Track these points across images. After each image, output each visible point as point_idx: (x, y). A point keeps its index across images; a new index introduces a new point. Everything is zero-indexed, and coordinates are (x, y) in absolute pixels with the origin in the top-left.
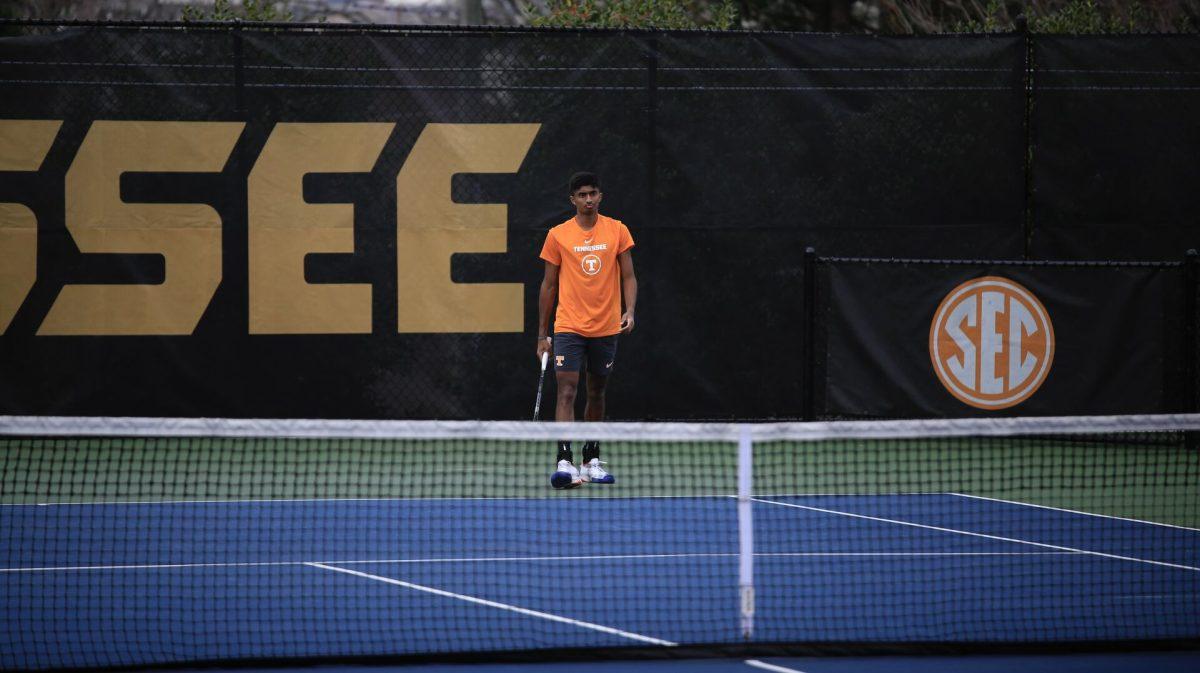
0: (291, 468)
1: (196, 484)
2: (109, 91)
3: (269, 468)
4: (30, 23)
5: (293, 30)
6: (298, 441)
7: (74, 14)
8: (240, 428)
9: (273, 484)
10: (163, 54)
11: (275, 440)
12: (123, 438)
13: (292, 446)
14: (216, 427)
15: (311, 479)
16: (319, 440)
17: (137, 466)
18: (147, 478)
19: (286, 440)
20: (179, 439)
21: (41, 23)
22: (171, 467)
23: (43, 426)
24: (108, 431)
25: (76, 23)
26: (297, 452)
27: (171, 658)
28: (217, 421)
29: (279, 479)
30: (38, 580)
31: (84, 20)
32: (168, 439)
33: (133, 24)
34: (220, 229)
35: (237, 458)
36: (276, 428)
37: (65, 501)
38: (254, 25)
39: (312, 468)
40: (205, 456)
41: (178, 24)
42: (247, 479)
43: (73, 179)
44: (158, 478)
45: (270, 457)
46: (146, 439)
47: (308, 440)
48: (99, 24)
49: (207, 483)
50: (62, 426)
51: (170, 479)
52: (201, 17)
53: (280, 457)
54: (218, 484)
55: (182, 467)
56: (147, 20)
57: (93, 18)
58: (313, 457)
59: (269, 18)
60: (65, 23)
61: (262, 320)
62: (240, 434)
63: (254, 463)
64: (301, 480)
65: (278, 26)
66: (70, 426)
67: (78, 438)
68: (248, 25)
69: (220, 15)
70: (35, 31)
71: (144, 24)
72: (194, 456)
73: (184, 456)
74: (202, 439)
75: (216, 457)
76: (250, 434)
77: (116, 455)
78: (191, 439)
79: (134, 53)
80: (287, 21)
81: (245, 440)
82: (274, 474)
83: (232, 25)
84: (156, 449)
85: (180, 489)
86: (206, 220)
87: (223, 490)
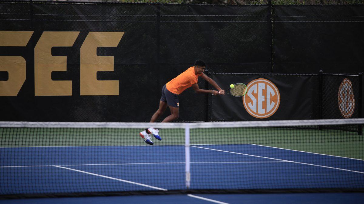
0: (48, 137)
1: (19, 141)
3: (42, 136)
5: (48, 3)
6: (51, 128)
8: (33, 125)
9: (43, 141)
10: (8, 10)
11: (44, 128)
13: (49, 130)
14: (25, 124)
15: (54, 140)
16: (57, 128)
18: (4, 140)
19: (47, 128)
20: (14, 128)
22: (11, 136)
26: (50, 132)
28: (26, 122)
29: (45, 140)
32: (10, 128)
34: (25, 64)
35: (32, 133)
36: (44, 124)
39: (55, 137)
40: (22, 133)
41: (12, 1)
42: (34, 140)
44: (7, 140)
45: (42, 133)
46: (4, 128)
47: (54, 128)
49: (22, 141)
51: (11, 140)
53: (45, 133)
54: (26, 141)
55: (15, 136)
58: (55, 133)
61: (39, 92)
62: (33, 126)
63: (37, 135)
64: (51, 140)
65: (44, 2)
68: (35, 2)
71: (2, 1)
72: (18, 133)
73: (15, 133)
74: (21, 128)
75: (25, 133)
76: (36, 126)
78: (17, 128)
80: (46, 0)
81: (34, 128)
82: (43, 138)
83: (29, 1)
84: (7, 131)
85: (14, 143)
86: (21, 61)
87: (27, 143)
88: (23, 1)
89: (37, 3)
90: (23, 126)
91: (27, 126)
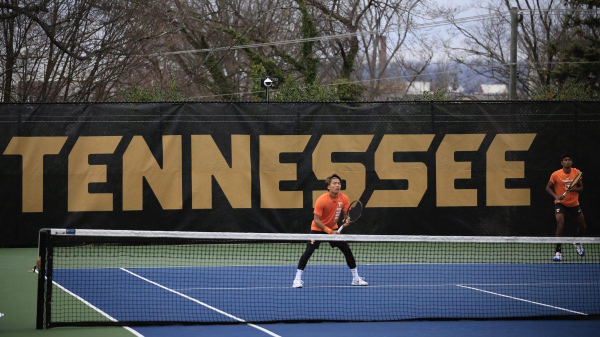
0: (451, 253)
1: (419, 258)
2: (389, 125)
3: (444, 252)
4: (363, 102)
5: (451, 103)
6: (453, 243)
7: (378, 99)
8: (433, 239)
10: (407, 112)
11: (446, 243)
12: (394, 242)
13: (451, 245)
14: (425, 238)
15: (458, 256)
16: (461, 243)
17: (399, 252)
18: (402, 256)
19: (449, 243)
20: (413, 242)
21: (367, 102)
22: (410, 252)
23: (367, 238)
24: (389, 240)
25: (378, 102)
26: (453, 247)
27: (411, 317)
28: (426, 236)
31: (381, 101)
32: (409, 242)
33: (397, 102)
34: (427, 171)
35: (433, 249)
36: (446, 239)
37: (376, 264)
38: (438, 101)
39: (458, 253)
40: (422, 248)
41: (412, 102)
42: (436, 256)
43: (377, 154)
44: (406, 256)
45: (444, 249)
46: (402, 242)
47: (457, 243)
48: (386, 102)
52: (420, 99)
56: (402, 100)
57: (384, 100)
59: (443, 99)
60: (375, 102)
61: (441, 202)
62: (434, 241)
65: (446, 101)
67: (379, 242)
68: (436, 101)
69: (426, 98)
70: (365, 105)
71: (401, 102)
73: (415, 248)
74: (420, 242)
75: (425, 249)
76: (437, 241)
77: (392, 248)
78: (417, 242)
79: (398, 111)
80: (449, 100)
81: (435, 243)
82: (446, 255)
83: (431, 101)
84: (405, 246)
85: (414, 260)
87: (428, 260)
88: (423, 101)
89: (439, 103)
90: (423, 241)
91: (427, 241)
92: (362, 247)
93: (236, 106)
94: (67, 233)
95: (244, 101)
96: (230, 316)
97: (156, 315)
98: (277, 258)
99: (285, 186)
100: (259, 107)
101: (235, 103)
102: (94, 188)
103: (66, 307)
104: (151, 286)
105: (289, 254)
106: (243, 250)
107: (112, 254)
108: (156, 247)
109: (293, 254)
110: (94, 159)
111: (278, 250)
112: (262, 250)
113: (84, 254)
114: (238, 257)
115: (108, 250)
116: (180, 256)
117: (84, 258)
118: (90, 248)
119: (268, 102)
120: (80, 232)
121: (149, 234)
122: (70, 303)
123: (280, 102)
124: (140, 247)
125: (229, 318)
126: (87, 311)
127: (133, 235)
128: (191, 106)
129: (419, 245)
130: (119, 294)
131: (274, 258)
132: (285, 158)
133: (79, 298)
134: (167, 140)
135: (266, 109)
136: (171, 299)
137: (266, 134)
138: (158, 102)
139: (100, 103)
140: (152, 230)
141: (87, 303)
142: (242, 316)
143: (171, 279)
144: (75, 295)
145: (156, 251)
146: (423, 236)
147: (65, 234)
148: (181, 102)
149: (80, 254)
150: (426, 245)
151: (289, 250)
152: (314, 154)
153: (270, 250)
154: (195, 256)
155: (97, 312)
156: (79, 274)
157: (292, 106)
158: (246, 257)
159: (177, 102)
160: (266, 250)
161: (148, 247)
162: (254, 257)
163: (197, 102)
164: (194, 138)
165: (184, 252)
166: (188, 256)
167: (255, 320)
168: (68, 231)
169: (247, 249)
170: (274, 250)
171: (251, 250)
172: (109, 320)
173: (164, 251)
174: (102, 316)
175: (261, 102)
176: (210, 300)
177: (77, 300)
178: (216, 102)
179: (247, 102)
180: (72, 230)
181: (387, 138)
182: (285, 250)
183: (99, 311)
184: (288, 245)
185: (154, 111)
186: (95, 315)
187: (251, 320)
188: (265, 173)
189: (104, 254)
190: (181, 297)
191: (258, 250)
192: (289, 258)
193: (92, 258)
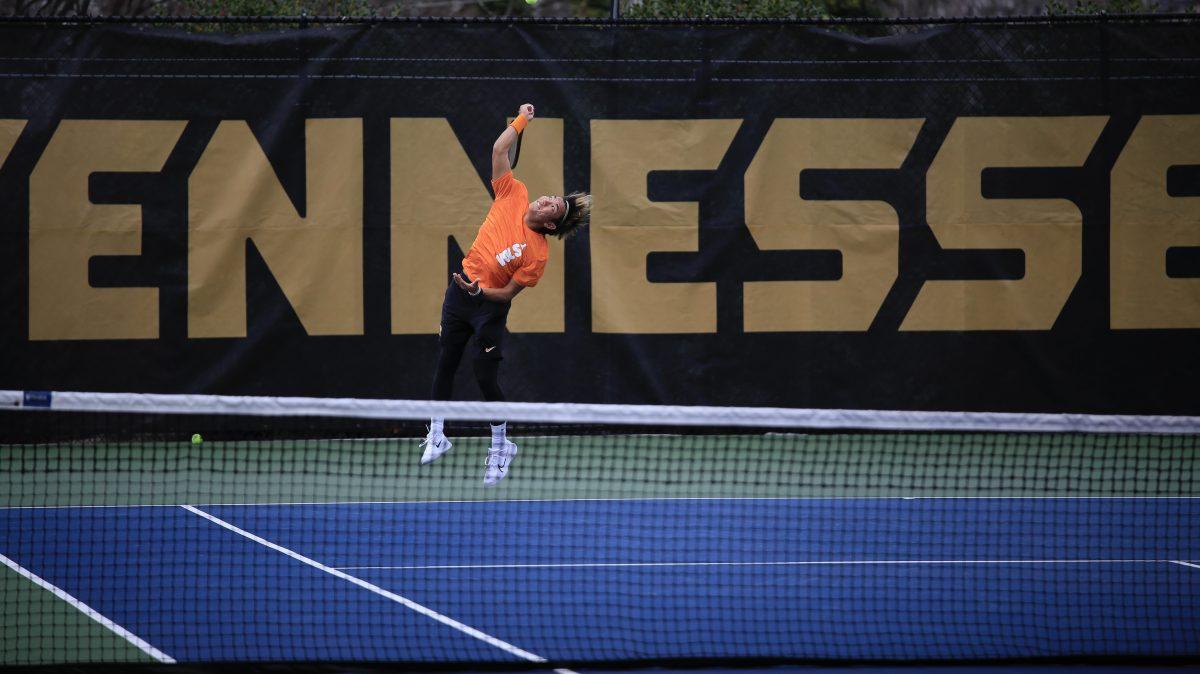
0: (1154, 464)
1: (1057, 479)
2: (974, 88)
3: (1131, 463)
4: (898, 22)
5: (1162, 21)
6: (1161, 436)
7: (941, 13)
8: (1102, 424)
10: (1027, 49)
11: (1138, 435)
12: (985, 433)
13: (1155, 442)
14: (1078, 422)
15: (1175, 475)
16: (1183, 437)
17: (998, 461)
18: (1007, 473)
19: (1149, 435)
20: (1041, 434)
21: (910, 22)
22: (1032, 462)
23: (906, 420)
24: (970, 426)
25: (942, 21)
26: (1161, 448)
27: (1035, 653)
28: (1079, 416)
29: (1141, 475)
30: (902, 572)
31: (950, 17)
32: (1029, 434)
33: (998, 20)
34: (1081, 224)
35: (1099, 453)
36: (1139, 424)
37: (928, 494)
38: (1121, 18)
39: (1176, 465)
40: (1066, 451)
41: (1044, 19)
42: (1108, 474)
43: (934, 176)
44: (1019, 472)
45: (1132, 453)
46: (1008, 433)
47: (1172, 436)
48: (965, 21)
49: (1068, 478)
50: (925, 420)
51: (1030, 473)
52: (1065, 12)
53: (1143, 453)
54: (1079, 479)
55: (1043, 462)
56: (1013, 16)
57: (960, 16)
58: (1177, 453)
59: (1133, 10)
60: (931, 21)
61: (1124, 315)
62: (1102, 429)
63: (1115, 458)
64: (1164, 476)
65: (1145, 17)
66: (933, 420)
67: (941, 432)
68: (1115, 18)
69: (1082, 9)
70: (903, 30)
71: (1010, 20)
72: (1055, 452)
73: (1044, 451)
74: (1063, 434)
75: (1077, 452)
76: (1113, 429)
77: (977, 449)
78: (1052, 434)
79: (999, 48)
80: (1154, 12)
81: (1107, 435)
82: (1137, 470)
83: (1099, 18)
84: (1017, 444)
85: (1040, 484)
86: (1067, 215)
87: (1084, 485)
88: (1076, 18)
89: (1123, 22)
90: (1070, 428)
91: (1082, 429)
92: (889, 448)
93: (523, 34)
94: (26, 402)
95: (549, 19)
96: (505, 646)
97: (286, 642)
98: (641, 476)
99: (663, 267)
100: (589, 35)
101: (520, 23)
102: (106, 272)
103: (23, 620)
104: (273, 560)
105: (675, 466)
106: (541, 452)
107: (160, 466)
108: (289, 444)
109: (686, 466)
110: (107, 188)
111: (643, 453)
112: (597, 452)
113: (77, 465)
114: (528, 473)
115: (149, 454)
116: (357, 470)
117: (76, 477)
118: (95, 448)
119: (618, 23)
120: (65, 400)
121: (268, 405)
122: (35, 608)
123: (652, 22)
124: (242, 444)
125: (500, 650)
126: (83, 631)
127: (221, 410)
128: (391, 31)
129: (1057, 441)
130: (179, 582)
131: (629, 475)
132: (663, 186)
133: (61, 594)
134: (317, 130)
135: (612, 43)
136: (330, 596)
137: (612, 114)
138: (295, 21)
139: (123, 20)
140: (277, 395)
141: (83, 608)
142: (539, 644)
143: (331, 538)
144: (48, 586)
145: (288, 456)
146: (1072, 417)
147: (21, 407)
148: (362, 20)
149: (65, 465)
150: (1078, 440)
151: (676, 455)
152: (751, 176)
153: (620, 452)
154: (403, 471)
155: (114, 636)
156: (63, 525)
157: (686, 34)
158: (550, 473)
159: (350, 20)
160: (609, 452)
161: (266, 444)
162: (573, 474)
163: (408, 20)
164: (399, 126)
165: (369, 459)
166: (380, 471)
167: (577, 656)
168: (28, 397)
169: (553, 451)
170: (631, 453)
171: (564, 452)
172: (151, 658)
173: (312, 456)
174: (127, 646)
175: (595, 22)
176: (443, 598)
177: (55, 600)
178: (464, 21)
179: (555, 22)
180: (41, 396)
181: (963, 128)
182: (665, 454)
183: (120, 631)
184: (672, 439)
185: (282, 47)
186: (108, 643)
187: (566, 656)
188: (605, 231)
189: (136, 465)
190: (359, 589)
191: (586, 452)
192: (674, 477)
193: (100, 477)
